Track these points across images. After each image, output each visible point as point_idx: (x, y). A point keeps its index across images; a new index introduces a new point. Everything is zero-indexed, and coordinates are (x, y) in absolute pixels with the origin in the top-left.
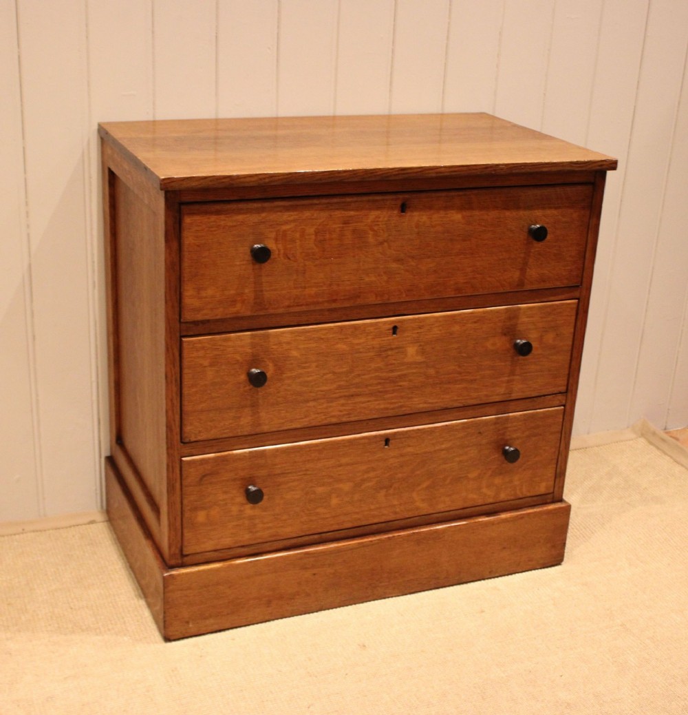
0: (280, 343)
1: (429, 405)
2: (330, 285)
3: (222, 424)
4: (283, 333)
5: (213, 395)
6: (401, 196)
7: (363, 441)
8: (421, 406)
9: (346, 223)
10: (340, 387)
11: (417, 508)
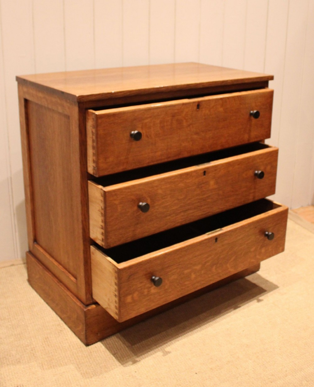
2: (167, 149)
5: (122, 220)
10: (181, 207)
11: (230, 272)
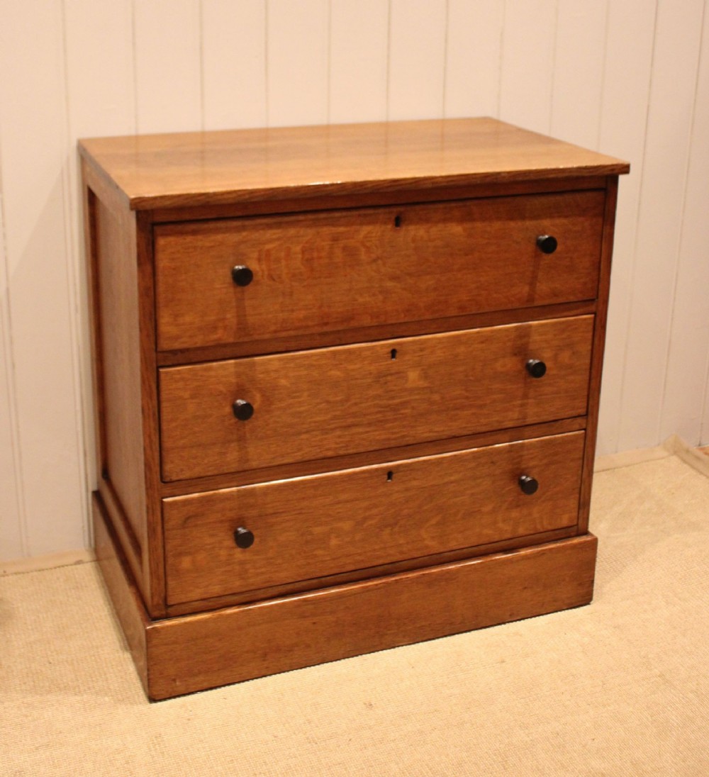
0: (267, 372)
1: (435, 434)
2: (320, 307)
3: (206, 461)
4: (270, 360)
5: (196, 429)
6: (395, 210)
7: (363, 475)
8: (426, 435)
9: (335, 239)
10: (335, 418)
11: (427, 547)
